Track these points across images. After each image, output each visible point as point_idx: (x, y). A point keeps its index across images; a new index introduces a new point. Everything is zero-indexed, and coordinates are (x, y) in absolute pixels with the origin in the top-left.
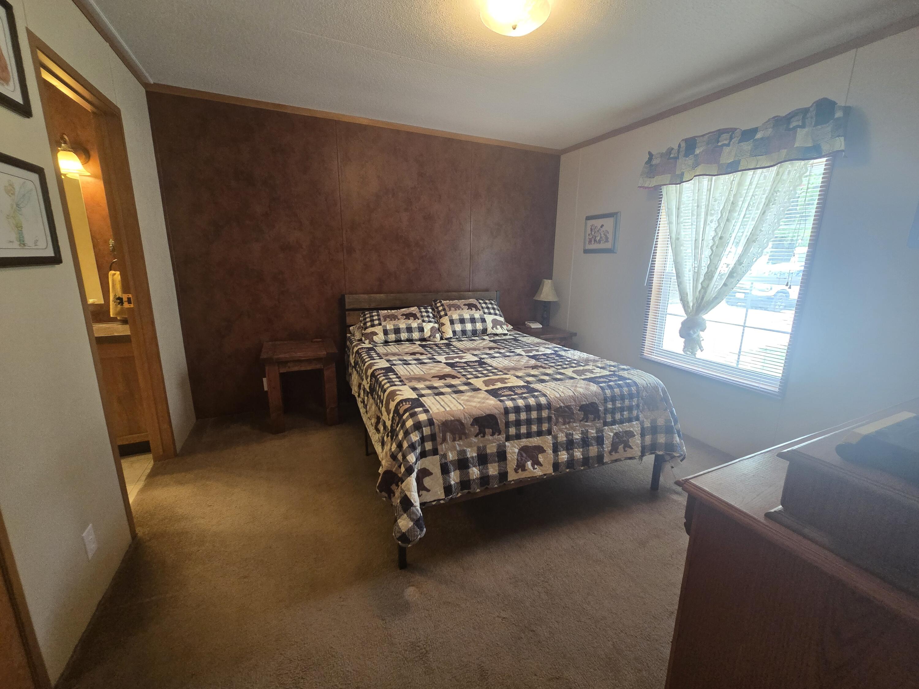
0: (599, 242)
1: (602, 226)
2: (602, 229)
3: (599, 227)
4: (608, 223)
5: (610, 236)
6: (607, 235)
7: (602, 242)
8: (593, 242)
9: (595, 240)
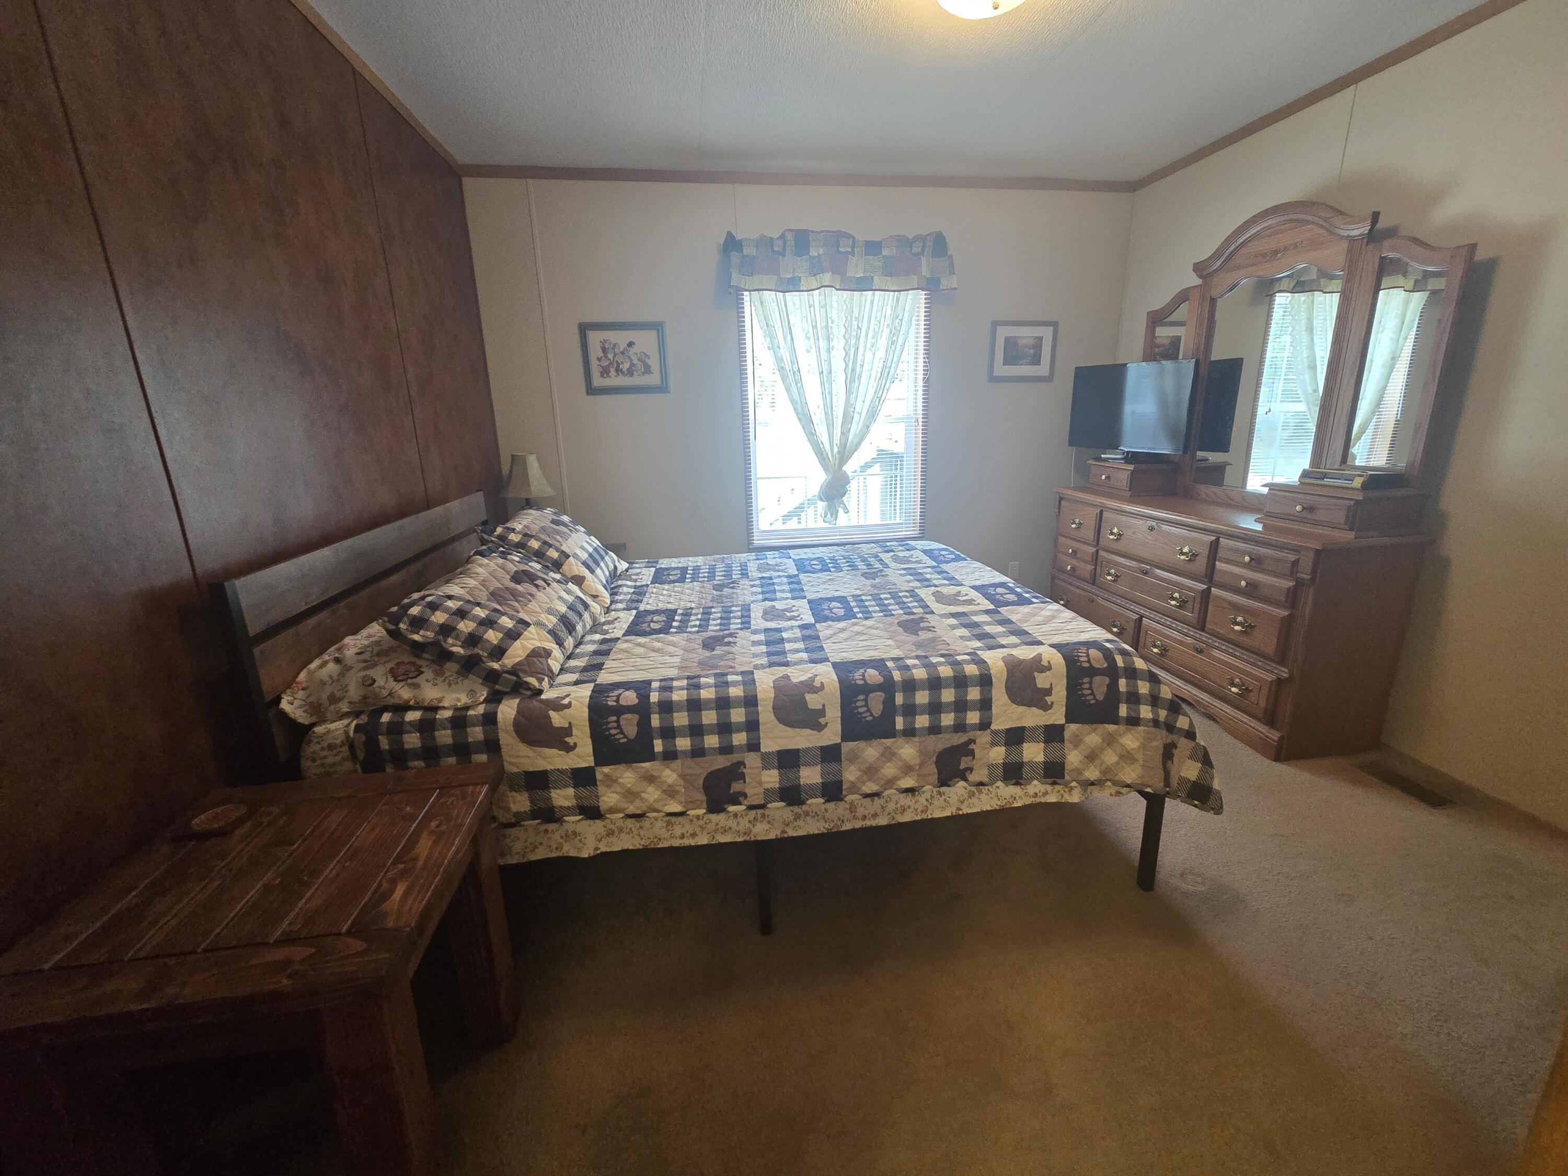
0: (630, 373)
1: (631, 344)
2: (632, 351)
3: (623, 346)
4: (645, 342)
5: (654, 363)
6: (647, 361)
7: (635, 373)
8: (613, 372)
9: (618, 370)
